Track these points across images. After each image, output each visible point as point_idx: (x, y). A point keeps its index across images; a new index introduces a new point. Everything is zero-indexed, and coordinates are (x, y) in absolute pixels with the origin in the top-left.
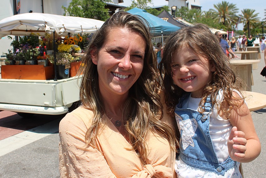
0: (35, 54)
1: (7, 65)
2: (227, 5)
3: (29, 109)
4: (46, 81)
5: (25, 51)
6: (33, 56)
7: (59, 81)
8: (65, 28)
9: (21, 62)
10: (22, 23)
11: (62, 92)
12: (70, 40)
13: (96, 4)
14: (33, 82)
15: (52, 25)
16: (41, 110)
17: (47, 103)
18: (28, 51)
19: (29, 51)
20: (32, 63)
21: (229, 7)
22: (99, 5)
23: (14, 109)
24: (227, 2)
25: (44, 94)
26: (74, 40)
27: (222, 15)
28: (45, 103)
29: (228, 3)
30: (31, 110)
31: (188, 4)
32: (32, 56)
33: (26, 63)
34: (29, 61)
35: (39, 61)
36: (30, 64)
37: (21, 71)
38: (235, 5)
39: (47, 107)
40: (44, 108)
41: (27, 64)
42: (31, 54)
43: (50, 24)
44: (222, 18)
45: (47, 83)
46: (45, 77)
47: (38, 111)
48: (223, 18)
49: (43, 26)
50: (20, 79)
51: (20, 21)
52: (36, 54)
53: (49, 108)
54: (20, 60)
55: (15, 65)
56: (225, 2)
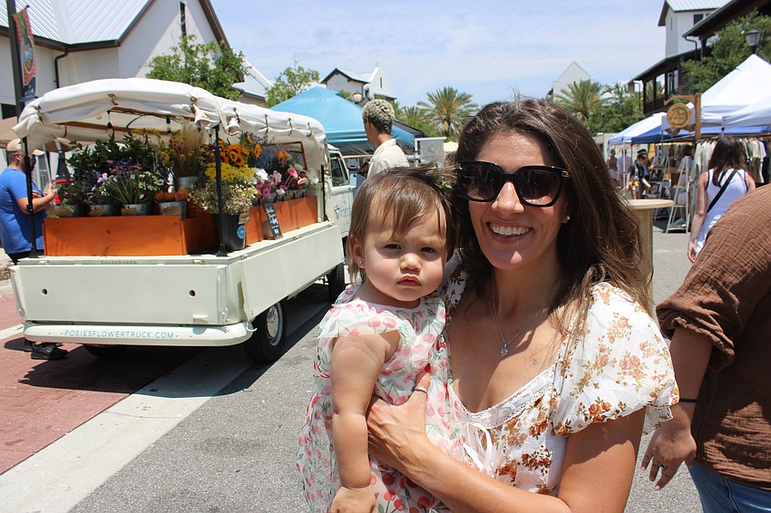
0: (150, 187)
1: (61, 217)
2: (454, 96)
3: (145, 335)
4: (189, 257)
5: (124, 179)
6: (146, 192)
7: (232, 255)
8: (238, 119)
9: (106, 207)
10: (116, 102)
11: (240, 283)
12: (232, 152)
13: (211, 79)
14: (155, 262)
15: (213, 107)
16: (184, 337)
17: (202, 316)
18: (133, 177)
19: (136, 177)
20: (142, 210)
21: (457, 99)
22: (221, 80)
23: (96, 336)
24: (454, 90)
25: (193, 293)
26: (239, 151)
27: (444, 117)
28: (196, 316)
29: (456, 91)
30: (153, 336)
31: (367, 92)
32: (142, 191)
33: (122, 210)
34: (131, 206)
35: (164, 206)
36: (138, 214)
37: (109, 232)
38: (470, 96)
39: (200, 326)
40: (191, 329)
41: (127, 215)
42: (141, 185)
43: (208, 105)
44: (443, 122)
45: (198, 263)
46: (185, 246)
47: (174, 337)
48: (446, 123)
49: (184, 108)
50: (105, 255)
51: (112, 95)
52: (154, 185)
53: (208, 330)
54: (102, 203)
55: (89, 216)
56: (451, 90)
